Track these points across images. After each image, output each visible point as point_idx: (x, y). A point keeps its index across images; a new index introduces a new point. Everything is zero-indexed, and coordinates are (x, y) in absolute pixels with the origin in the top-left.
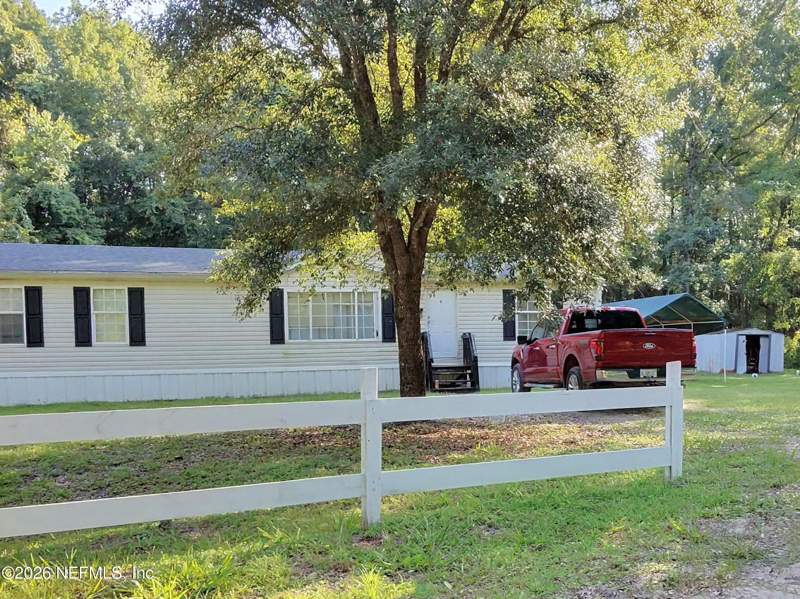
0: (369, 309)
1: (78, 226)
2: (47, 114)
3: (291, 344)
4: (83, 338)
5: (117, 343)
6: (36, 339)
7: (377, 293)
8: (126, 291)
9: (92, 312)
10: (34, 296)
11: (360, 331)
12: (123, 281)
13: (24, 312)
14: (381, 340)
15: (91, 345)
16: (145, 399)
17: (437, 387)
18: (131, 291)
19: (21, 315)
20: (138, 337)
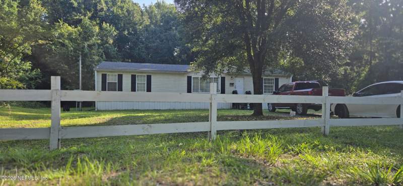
1: (115, 58)
2: (108, 24)
3: (194, 93)
4: (133, 89)
6: (120, 89)
7: (220, 78)
8: (146, 76)
9: (136, 82)
10: (120, 77)
12: (145, 73)
13: (117, 82)
15: (135, 91)
16: (151, 109)
20: (149, 89)
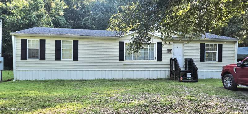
0: (153, 49)
3: (127, 61)
4: (58, 57)
5: (69, 59)
6: (43, 57)
7: (156, 44)
8: (73, 42)
9: (61, 48)
10: (43, 43)
11: (150, 57)
12: (72, 38)
13: (39, 48)
14: (156, 60)
15: (60, 60)
17: (181, 79)
18: (74, 41)
19: (38, 49)
20: (76, 58)
